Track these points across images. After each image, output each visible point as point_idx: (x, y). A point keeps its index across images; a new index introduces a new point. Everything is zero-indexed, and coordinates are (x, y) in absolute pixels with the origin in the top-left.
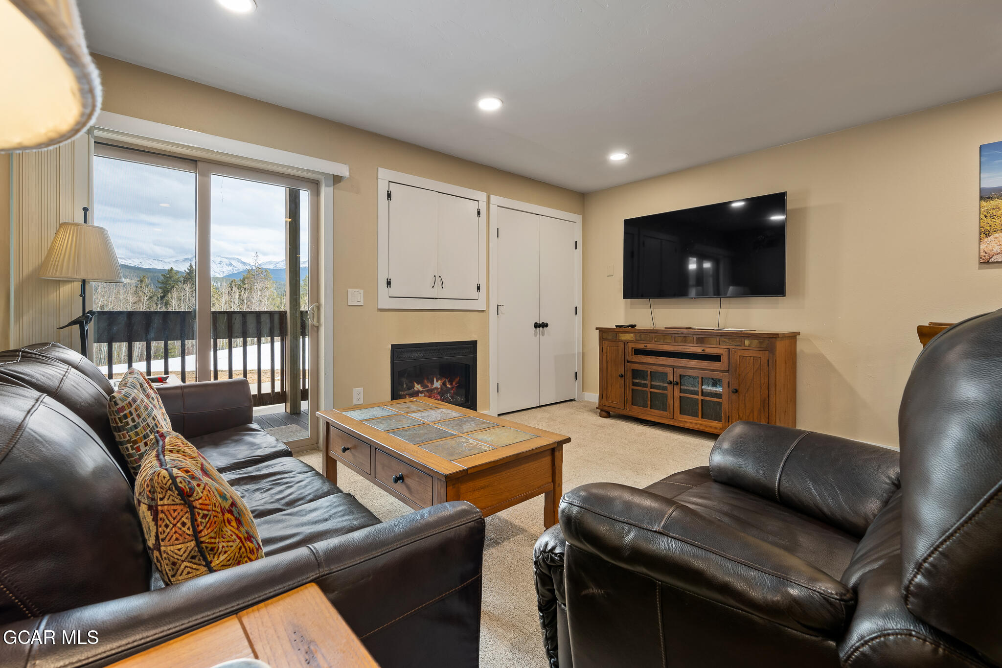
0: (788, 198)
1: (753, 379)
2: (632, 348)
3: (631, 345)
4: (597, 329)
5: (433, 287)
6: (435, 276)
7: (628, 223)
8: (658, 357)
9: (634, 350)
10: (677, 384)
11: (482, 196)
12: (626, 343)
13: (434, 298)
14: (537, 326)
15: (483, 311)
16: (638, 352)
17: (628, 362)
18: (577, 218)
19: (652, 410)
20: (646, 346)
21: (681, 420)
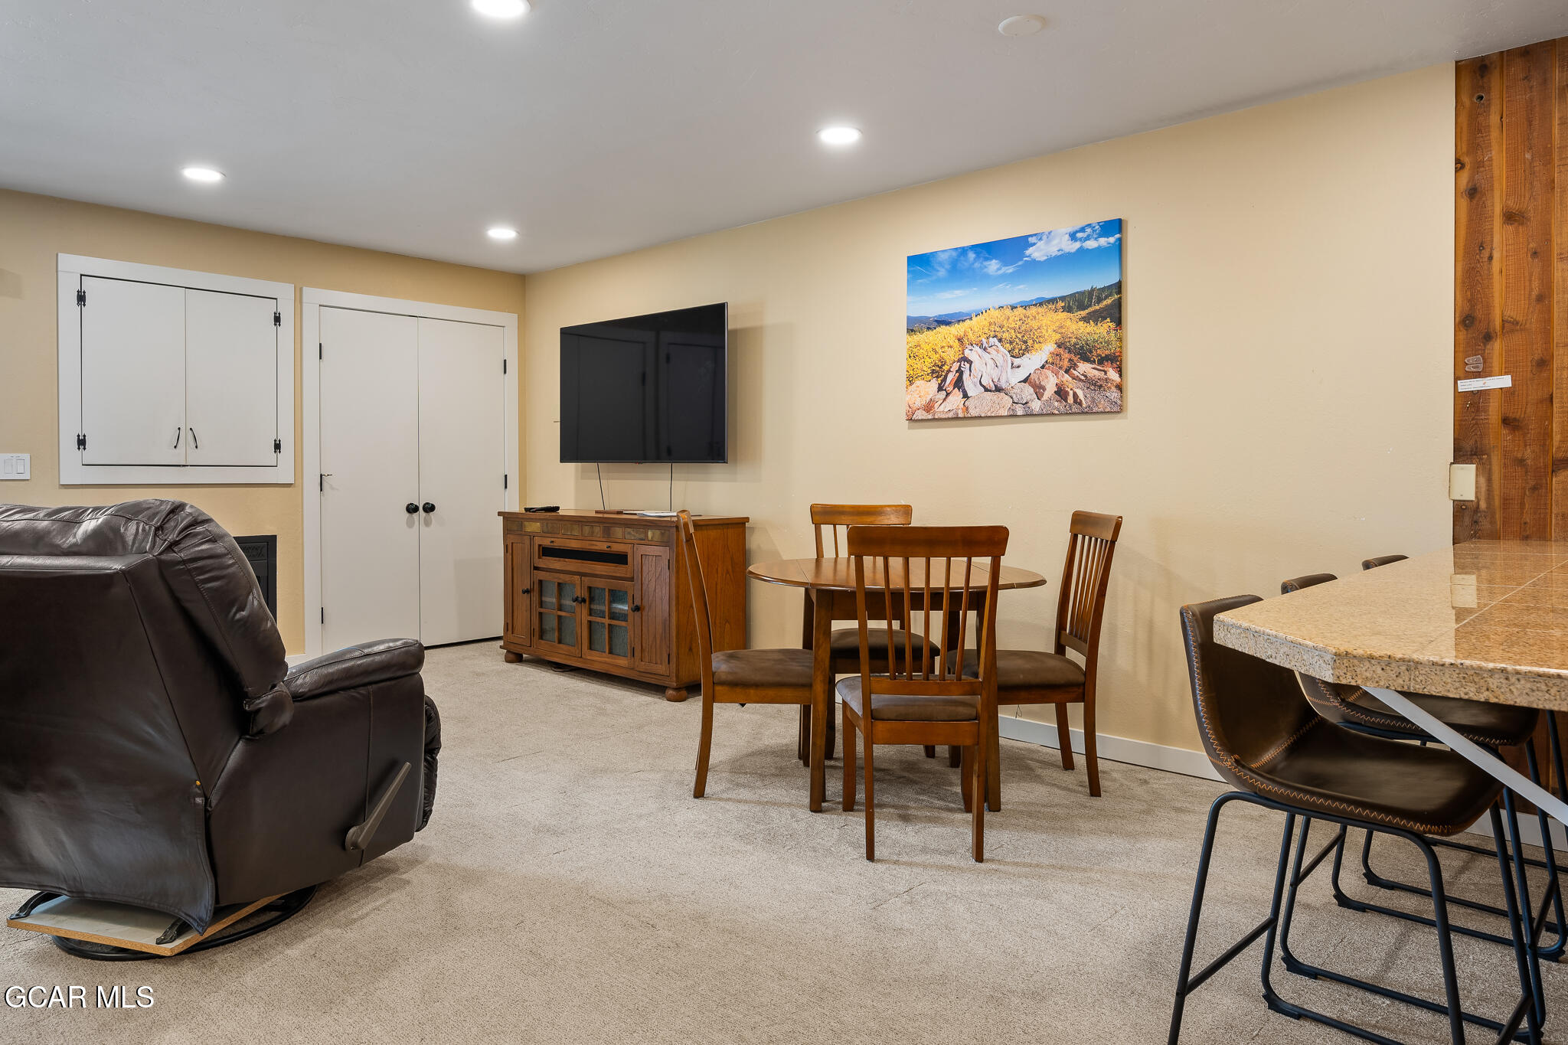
0: (730, 313)
1: (655, 590)
2: (540, 545)
3: (538, 541)
4: (500, 514)
5: (175, 447)
6: (179, 429)
7: (566, 333)
8: (567, 560)
9: (543, 548)
10: (584, 601)
11: (284, 292)
12: (532, 536)
13: (180, 466)
14: (412, 509)
15: (289, 485)
16: (546, 552)
17: (536, 568)
18: (510, 320)
19: (561, 645)
20: (552, 542)
21: (588, 658)
